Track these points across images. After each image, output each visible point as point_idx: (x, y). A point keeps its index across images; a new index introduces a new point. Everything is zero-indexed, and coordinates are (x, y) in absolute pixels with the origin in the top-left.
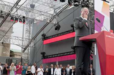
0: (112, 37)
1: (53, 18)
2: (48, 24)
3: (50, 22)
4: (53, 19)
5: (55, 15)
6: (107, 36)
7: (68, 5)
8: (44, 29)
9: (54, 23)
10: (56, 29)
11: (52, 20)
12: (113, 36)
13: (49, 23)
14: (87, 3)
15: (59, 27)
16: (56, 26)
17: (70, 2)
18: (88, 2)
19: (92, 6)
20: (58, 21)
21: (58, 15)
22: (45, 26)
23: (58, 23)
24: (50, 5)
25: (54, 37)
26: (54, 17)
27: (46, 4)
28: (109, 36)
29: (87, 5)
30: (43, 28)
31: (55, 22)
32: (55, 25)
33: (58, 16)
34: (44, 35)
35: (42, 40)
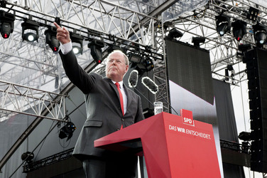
0: (190, 132)
1: (52, 105)
2: (39, 120)
3: (45, 115)
4: (54, 106)
5: (58, 95)
6: (173, 128)
7: (94, 64)
8: (27, 136)
9: (57, 118)
10: (62, 135)
11: (51, 109)
12: (190, 128)
13: (42, 118)
14: (147, 56)
15: (71, 128)
16: (62, 125)
17: (98, 52)
18: (150, 52)
19: (160, 63)
20: (67, 111)
21: (67, 93)
22: (31, 129)
23: (67, 117)
24: (45, 67)
25: (57, 159)
26: (55, 100)
27: (31, 65)
28: (179, 129)
29: (145, 61)
30: (24, 135)
31: (58, 114)
32: (59, 123)
33: (67, 95)
34: (27, 157)
35: (24, 172)
